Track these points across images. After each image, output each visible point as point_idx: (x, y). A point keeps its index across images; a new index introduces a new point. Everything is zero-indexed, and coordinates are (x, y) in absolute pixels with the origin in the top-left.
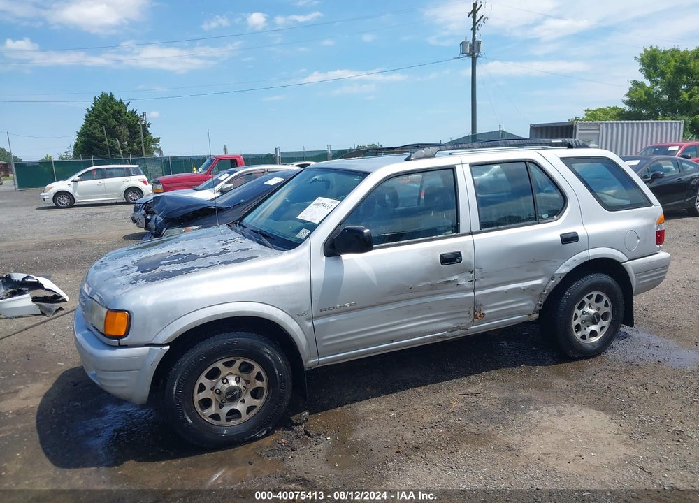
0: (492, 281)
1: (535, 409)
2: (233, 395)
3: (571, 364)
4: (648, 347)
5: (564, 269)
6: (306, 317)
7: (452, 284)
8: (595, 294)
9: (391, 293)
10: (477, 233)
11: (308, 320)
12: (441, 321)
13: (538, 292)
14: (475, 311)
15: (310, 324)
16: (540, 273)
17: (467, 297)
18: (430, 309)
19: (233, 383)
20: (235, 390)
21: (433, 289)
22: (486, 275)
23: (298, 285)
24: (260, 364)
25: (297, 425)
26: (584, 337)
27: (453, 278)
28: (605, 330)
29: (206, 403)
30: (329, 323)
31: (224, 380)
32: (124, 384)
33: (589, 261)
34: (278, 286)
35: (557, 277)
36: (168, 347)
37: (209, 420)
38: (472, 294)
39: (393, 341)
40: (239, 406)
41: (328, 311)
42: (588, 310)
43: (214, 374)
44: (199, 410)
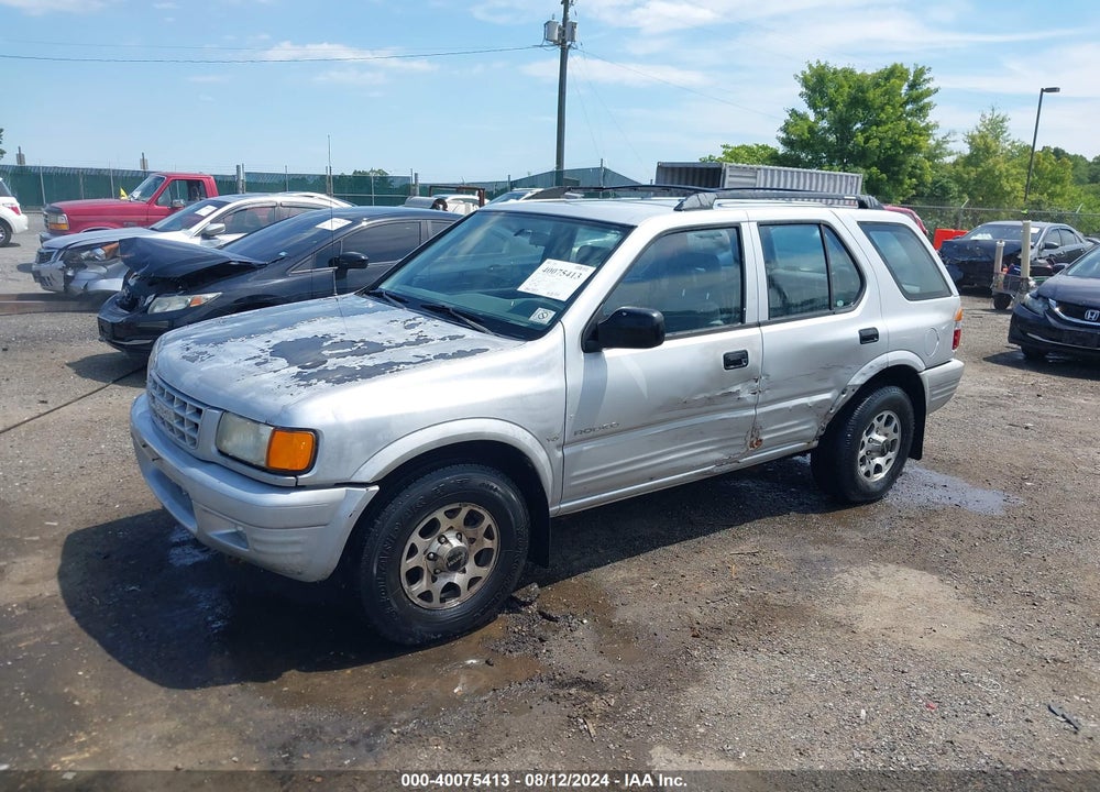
0: (777, 393)
1: (842, 571)
2: (455, 562)
3: (853, 511)
4: (934, 486)
5: (858, 379)
6: (558, 442)
7: (731, 398)
8: (886, 414)
9: (660, 409)
10: (765, 324)
11: (558, 447)
12: (711, 451)
13: (824, 411)
14: (752, 436)
15: (560, 454)
16: (830, 384)
17: (746, 417)
18: (702, 433)
19: (455, 543)
20: (460, 554)
21: (711, 403)
22: (773, 386)
23: (550, 393)
24: (493, 514)
25: (525, 604)
26: (867, 474)
27: (734, 389)
28: (891, 463)
29: (415, 575)
30: (581, 452)
31: (443, 540)
32: (298, 549)
33: (888, 369)
34: (526, 396)
35: (850, 389)
36: (377, 488)
37: (418, 601)
38: (753, 412)
39: (652, 479)
40: (458, 578)
41: (585, 434)
42: (875, 436)
43: (430, 530)
44: (406, 586)
